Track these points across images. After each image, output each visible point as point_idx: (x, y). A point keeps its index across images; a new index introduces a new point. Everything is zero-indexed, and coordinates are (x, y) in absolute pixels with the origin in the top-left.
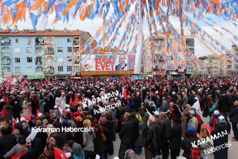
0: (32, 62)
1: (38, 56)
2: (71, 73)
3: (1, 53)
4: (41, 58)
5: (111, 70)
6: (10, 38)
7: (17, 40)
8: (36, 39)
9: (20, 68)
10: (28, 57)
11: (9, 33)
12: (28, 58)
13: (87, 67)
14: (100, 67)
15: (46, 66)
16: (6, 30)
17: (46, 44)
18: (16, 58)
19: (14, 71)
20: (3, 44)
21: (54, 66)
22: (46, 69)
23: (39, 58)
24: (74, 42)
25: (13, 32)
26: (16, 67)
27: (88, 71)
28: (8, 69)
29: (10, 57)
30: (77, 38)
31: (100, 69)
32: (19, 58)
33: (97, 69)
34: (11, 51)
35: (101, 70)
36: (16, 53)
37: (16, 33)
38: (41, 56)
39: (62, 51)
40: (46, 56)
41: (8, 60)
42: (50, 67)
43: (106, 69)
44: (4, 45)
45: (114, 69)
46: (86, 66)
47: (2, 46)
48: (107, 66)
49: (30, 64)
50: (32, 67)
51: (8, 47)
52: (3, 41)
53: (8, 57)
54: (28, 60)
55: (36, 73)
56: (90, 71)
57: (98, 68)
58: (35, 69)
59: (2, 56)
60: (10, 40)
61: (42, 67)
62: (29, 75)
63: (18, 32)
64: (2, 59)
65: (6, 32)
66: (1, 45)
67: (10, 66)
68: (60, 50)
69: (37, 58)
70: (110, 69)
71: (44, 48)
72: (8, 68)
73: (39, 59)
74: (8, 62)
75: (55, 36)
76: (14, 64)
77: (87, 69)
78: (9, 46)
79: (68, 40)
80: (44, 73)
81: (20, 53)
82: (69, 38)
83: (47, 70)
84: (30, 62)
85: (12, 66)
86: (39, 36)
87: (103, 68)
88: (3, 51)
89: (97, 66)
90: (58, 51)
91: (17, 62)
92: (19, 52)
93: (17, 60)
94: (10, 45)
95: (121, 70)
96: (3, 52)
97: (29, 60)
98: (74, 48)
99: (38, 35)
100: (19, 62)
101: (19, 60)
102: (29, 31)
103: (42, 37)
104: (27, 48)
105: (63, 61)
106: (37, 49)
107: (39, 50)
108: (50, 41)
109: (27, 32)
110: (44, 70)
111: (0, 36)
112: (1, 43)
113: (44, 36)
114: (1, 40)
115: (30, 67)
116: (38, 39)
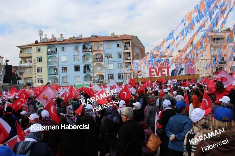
0: (79, 70)
1: (86, 63)
2: (123, 81)
3: (48, 62)
4: (89, 66)
5: (167, 75)
6: (57, 46)
7: (63, 48)
8: (83, 46)
9: (67, 77)
10: (75, 65)
11: (54, 41)
12: (75, 66)
13: (140, 73)
14: (155, 73)
15: (95, 75)
16: (52, 40)
17: (94, 51)
18: (62, 67)
19: (61, 81)
20: (49, 53)
21: (104, 74)
22: (95, 77)
23: (87, 66)
24: (124, 47)
25: (59, 41)
26: (63, 77)
27: (141, 78)
28: (55, 80)
29: (56, 66)
30: (127, 42)
31: (154, 75)
32: (66, 67)
33: (150, 75)
34: (58, 60)
35: (156, 76)
36: (63, 62)
37: (61, 41)
38: (89, 64)
39: (112, 58)
40: (95, 64)
41: (54, 70)
42: (99, 75)
43: (161, 75)
44: (51, 54)
45: (170, 75)
46: (138, 72)
47: (49, 55)
48: (162, 71)
49: (77, 73)
50: (80, 76)
51: (55, 56)
52: (49, 50)
53: (55, 66)
54: (75, 68)
55: (84, 83)
56: (144, 78)
57: (152, 74)
58: (83, 78)
59: (49, 66)
60: (56, 49)
61: (91, 76)
62: (77, 85)
63: (64, 41)
64: (48, 69)
67: (57, 76)
69: (85, 66)
70: (165, 75)
71: (93, 54)
72: (54, 78)
74: (54, 72)
75: (104, 41)
76: (62, 74)
77: (140, 75)
79: (118, 45)
80: (93, 83)
81: (66, 62)
82: (119, 43)
83: (96, 79)
84: (77, 70)
85: (59, 76)
87: (158, 74)
88: (50, 60)
89: (151, 72)
90: (108, 58)
91: (64, 71)
93: (64, 69)
94: (56, 54)
95: (177, 75)
96: (50, 62)
97: (77, 69)
98: (125, 53)
99: (85, 41)
100: (66, 71)
101: (66, 69)
102: (75, 39)
103: (89, 43)
104: (74, 55)
105: (113, 68)
106: (84, 56)
107: (86, 57)
108: (98, 47)
109: (72, 40)
110: (93, 79)
111: (47, 45)
112: (47, 52)
113: (92, 42)
114: (48, 49)
115: (77, 76)
116: (85, 45)
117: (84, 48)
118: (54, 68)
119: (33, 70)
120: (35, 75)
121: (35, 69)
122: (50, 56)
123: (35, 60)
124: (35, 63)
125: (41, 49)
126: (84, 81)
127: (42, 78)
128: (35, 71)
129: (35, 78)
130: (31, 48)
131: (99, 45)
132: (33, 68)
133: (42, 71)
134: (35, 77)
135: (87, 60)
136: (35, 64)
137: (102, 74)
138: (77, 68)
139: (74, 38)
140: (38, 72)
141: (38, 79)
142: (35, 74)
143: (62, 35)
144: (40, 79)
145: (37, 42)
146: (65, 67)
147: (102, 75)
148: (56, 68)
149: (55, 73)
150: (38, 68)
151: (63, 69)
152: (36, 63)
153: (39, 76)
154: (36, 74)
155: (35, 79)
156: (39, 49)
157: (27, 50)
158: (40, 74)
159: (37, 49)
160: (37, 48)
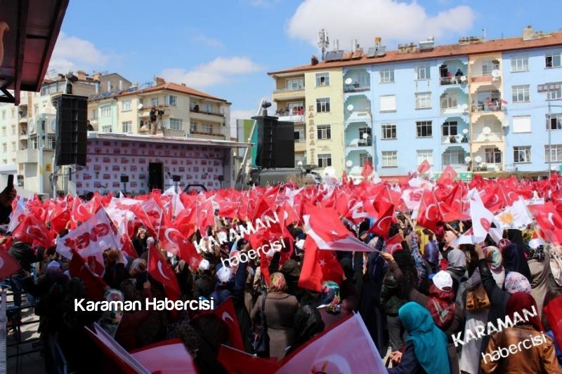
0: (430, 132)
1: (449, 116)
3: (344, 113)
4: (456, 123)
6: (369, 70)
9: (395, 153)
10: (419, 120)
12: (418, 123)
15: (475, 148)
16: (353, 53)
17: (473, 80)
18: (384, 127)
19: (379, 164)
20: (350, 88)
21: (501, 147)
22: (475, 155)
23: (452, 123)
25: (372, 55)
26: (384, 153)
28: (361, 159)
29: (369, 122)
32: (394, 126)
34: (371, 107)
36: (385, 112)
37: (380, 57)
38: (460, 118)
39: (527, 99)
40: (476, 117)
41: (361, 135)
42: (487, 150)
44: (353, 91)
47: (348, 95)
49: (425, 142)
50: (431, 151)
51: (364, 97)
52: (349, 81)
53: (364, 124)
54: (419, 129)
58: (440, 157)
59: (348, 122)
61: (463, 150)
63: (385, 55)
64: (347, 131)
65: (353, 57)
66: (345, 92)
67: (369, 150)
68: (521, 96)
69: (446, 124)
71: (470, 90)
72: (361, 155)
73: (451, 128)
74: (362, 138)
75: (504, 52)
76: (382, 144)
78: (365, 93)
79: (549, 62)
80: (469, 170)
81: (395, 111)
82: (552, 53)
84: (424, 134)
85: (375, 148)
86: (452, 56)
88: (350, 107)
90: (515, 99)
91: (389, 136)
92: (394, 109)
93: (389, 131)
94: (369, 90)
96: (351, 111)
97: (424, 130)
99: (448, 54)
100: (394, 136)
101: (394, 131)
102: (414, 49)
103: (460, 59)
104: (417, 94)
105: (529, 131)
106: (443, 96)
107: (450, 99)
108: (485, 68)
109: (408, 52)
110: (467, 159)
111: (343, 67)
112: (345, 85)
113: (468, 55)
114: (345, 78)
115: (425, 151)
116: (445, 66)
117: (444, 72)
118: (362, 127)
119: (308, 134)
120: (312, 147)
121: (312, 130)
122: (350, 97)
123: (312, 106)
124: (311, 116)
125: (328, 78)
126: (442, 164)
127: (330, 155)
128: (312, 137)
129: (312, 153)
130: (303, 75)
131: (487, 64)
132: (308, 128)
133: (329, 136)
134: (312, 150)
135: (450, 106)
136: (313, 117)
137: (497, 146)
138: (424, 128)
139: (412, 46)
140: (320, 137)
141: (319, 156)
142: (312, 143)
143: (380, 39)
144: (325, 155)
145: (315, 61)
146: (392, 125)
147: (497, 150)
148: (365, 129)
149: (362, 141)
150: (319, 128)
151: (385, 130)
152: (314, 115)
153: (322, 149)
154: (314, 144)
155: (312, 156)
156: (323, 79)
157: (290, 83)
158: (324, 142)
159: (317, 79)
160: (317, 75)
